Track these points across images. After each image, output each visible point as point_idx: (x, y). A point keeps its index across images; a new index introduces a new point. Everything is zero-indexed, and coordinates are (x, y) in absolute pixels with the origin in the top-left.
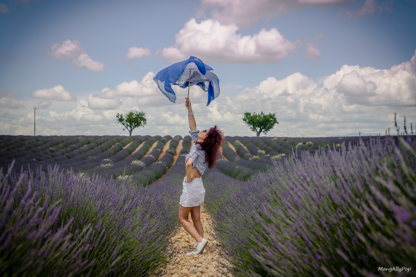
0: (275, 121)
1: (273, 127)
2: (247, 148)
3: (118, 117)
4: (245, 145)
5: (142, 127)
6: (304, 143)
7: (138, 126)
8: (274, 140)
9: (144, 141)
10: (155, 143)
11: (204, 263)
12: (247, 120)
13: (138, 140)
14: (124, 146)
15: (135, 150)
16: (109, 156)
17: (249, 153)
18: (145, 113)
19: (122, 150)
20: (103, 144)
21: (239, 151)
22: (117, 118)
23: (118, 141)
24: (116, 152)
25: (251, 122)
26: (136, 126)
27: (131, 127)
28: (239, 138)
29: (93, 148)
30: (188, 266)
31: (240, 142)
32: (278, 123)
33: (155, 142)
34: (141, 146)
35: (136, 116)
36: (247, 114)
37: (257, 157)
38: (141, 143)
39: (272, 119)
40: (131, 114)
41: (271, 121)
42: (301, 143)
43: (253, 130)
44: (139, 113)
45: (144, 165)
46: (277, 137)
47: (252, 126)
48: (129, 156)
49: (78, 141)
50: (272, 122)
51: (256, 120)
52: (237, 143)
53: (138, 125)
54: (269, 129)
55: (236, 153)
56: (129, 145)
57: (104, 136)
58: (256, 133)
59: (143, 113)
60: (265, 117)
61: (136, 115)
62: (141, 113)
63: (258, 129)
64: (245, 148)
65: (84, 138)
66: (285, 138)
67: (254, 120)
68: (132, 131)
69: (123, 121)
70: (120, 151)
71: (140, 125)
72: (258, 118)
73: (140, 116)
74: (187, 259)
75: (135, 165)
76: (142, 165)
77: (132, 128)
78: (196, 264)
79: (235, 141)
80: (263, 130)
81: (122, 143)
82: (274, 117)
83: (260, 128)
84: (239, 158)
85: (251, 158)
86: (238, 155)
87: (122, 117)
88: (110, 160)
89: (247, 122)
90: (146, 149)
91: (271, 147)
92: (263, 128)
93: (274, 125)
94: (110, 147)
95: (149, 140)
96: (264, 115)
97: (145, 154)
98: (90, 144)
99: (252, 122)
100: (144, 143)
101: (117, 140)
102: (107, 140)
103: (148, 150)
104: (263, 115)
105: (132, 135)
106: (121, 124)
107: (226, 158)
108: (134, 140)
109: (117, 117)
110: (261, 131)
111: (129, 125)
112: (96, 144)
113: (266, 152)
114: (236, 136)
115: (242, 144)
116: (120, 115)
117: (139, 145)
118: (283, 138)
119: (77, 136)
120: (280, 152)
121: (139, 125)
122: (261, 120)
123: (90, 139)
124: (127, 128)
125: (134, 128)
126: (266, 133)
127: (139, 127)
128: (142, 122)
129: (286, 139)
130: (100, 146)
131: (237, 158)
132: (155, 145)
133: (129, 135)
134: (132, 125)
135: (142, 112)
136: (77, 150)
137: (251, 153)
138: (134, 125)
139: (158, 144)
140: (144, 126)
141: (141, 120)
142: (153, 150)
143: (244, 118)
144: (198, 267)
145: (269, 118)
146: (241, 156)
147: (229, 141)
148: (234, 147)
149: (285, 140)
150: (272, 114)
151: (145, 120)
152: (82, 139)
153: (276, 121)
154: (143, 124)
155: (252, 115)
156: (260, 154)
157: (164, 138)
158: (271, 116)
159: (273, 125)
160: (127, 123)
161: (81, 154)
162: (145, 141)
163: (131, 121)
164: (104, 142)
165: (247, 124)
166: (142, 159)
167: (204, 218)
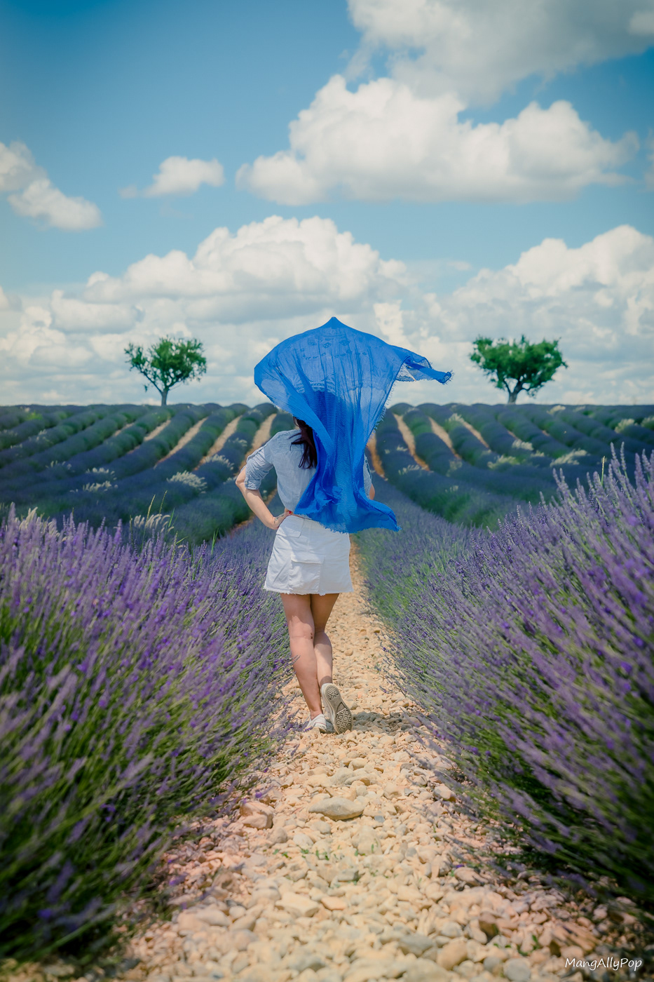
0: (558, 361)
1: (554, 377)
2: (483, 435)
3: (131, 355)
4: (476, 428)
5: (195, 380)
6: (639, 421)
7: (184, 378)
8: (557, 413)
9: (201, 419)
10: (230, 425)
11: (371, 756)
12: (483, 360)
13: (185, 415)
14: (148, 432)
15: (176, 443)
16: (106, 462)
17: (488, 449)
18: (202, 341)
19: (143, 444)
20: (89, 429)
21: (461, 445)
22: (128, 355)
23: (131, 420)
24: (126, 450)
25: (492, 364)
26: (178, 377)
27: (165, 381)
28: (461, 409)
29: (62, 440)
30: (329, 764)
31: (462, 421)
32: (566, 366)
33: (230, 421)
34: (194, 431)
35: (178, 352)
36: (482, 343)
37: (511, 460)
38: (193, 423)
39: (549, 356)
40: (165, 346)
41: (548, 360)
42: (630, 422)
43: (499, 386)
44: (186, 344)
45: (203, 485)
46: (562, 405)
47: (495, 376)
48: (162, 460)
49: (21, 421)
50: (550, 364)
51: (507, 357)
52: (455, 422)
53: (185, 375)
54: (543, 383)
55: (453, 451)
56: (159, 429)
57: (93, 407)
58: (507, 394)
59: (198, 343)
60: (530, 349)
61: (177, 348)
62: (193, 342)
63: (513, 383)
64: (477, 435)
65: (37, 413)
66: (587, 406)
67: (501, 358)
68: (169, 392)
69: (143, 364)
70: (137, 448)
71: (191, 375)
72: (511, 352)
73: (189, 351)
74: (324, 745)
75: (179, 485)
76: (195, 486)
77: (168, 384)
78: (349, 760)
79: (450, 415)
80: (526, 386)
81: (142, 425)
82: (555, 349)
83: (518, 379)
84: (461, 464)
85: (494, 462)
86: (457, 456)
87: (141, 354)
88: (110, 471)
89: (481, 364)
90: (206, 441)
91: (548, 432)
92: (525, 381)
93: (555, 372)
94: (109, 436)
95: (214, 416)
96: (527, 344)
97: (205, 454)
98: (55, 428)
99: (496, 365)
100: (200, 423)
101: (127, 416)
102: (100, 418)
103: (212, 444)
104: (524, 344)
105: (169, 402)
106: (139, 371)
107: (426, 463)
108: (173, 416)
109: (127, 352)
110: (519, 387)
111: (160, 375)
112: (71, 429)
113: (533, 446)
114: (452, 404)
115: (469, 423)
116: (136, 349)
117: (188, 429)
118: (581, 408)
119: (19, 407)
120: (572, 444)
121: (187, 376)
122: (520, 358)
123: (57, 415)
124: (154, 382)
125: (172, 384)
127: (188, 380)
128: (195, 366)
129: (587, 410)
130: (81, 434)
131: (456, 464)
132: (231, 428)
133: (159, 403)
134: (169, 374)
135: (196, 341)
136: (21, 445)
137: (493, 449)
138: (172, 375)
139: (239, 427)
140: (200, 377)
141: (192, 362)
142: (226, 444)
143: (472, 352)
144: (355, 768)
145: (540, 351)
146: (466, 457)
147: (434, 418)
148: (447, 431)
149: (586, 413)
150: (550, 340)
151: (202, 361)
152: (33, 414)
153: (560, 359)
154: (197, 372)
155: (494, 344)
156: (519, 453)
157: (255, 411)
158: (548, 348)
159: (551, 371)
160: (155, 369)
161: (30, 455)
162: (204, 420)
163: (165, 365)
164: (92, 424)
165: (483, 370)
166: (196, 469)
167: (368, 630)
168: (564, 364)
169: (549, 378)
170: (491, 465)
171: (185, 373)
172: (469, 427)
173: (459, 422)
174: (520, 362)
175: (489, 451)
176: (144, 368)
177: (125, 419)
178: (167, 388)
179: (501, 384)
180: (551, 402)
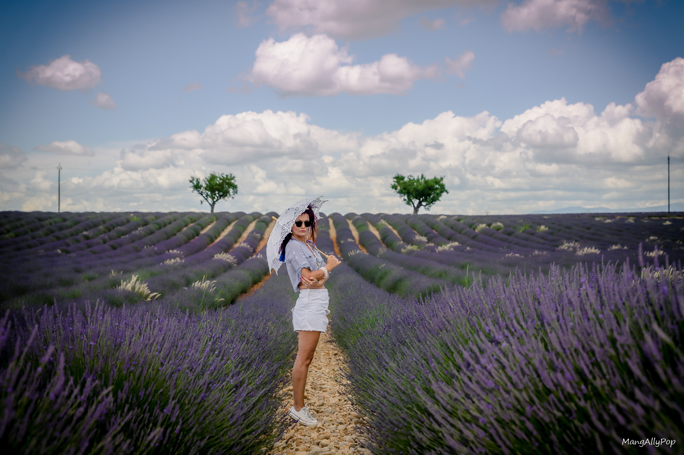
0: (443, 189)
1: (440, 198)
2: (399, 233)
3: (193, 183)
4: (395, 228)
5: (230, 198)
6: (489, 225)
7: (224, 197)
8: (441, 220)
9: (234, 221)
10: (251, 225)
12: (399, 188)
13: (224, 219)
14: (203, 228)
15: (219, 235)
16: (178, 246)
17: (401, 241)
19: (199, 236)
20: (168, 227)
21: (386, 239)
22: (191, 183)
23: (193, 221)
24: (189, 239)
25: (404, 191)
26: (221, 196)
27: (213, 198)
28: (386, 217)
29: (152, 233)
31: (386, 224)
32: (447, 193)
33: (251, 222)
34: (230, 228)
35: (221, 181)
36: (399, 178)
37: (414, 248)
38: (229, 223)
39: (437, 186)
40: (213, 177)
41: (437, 189)
42: (484, 226)
43: (408, 203)
44: (225, 177)
45: (234, 261)
46: (445, 215)
47: (406, 197)
48: (211, 245)
49: (128, 221)
50: (438, 191)
51: (413, 187)
52: (382, 224)
53: (225, 195)
54: (433, 202)
55: (381, 241)
56: (209, 227)
57: (171, 213)
58: (413, 208)
59: (232, 176)
60: (426, 182)
61: (220, 179)
62: (229, 176)
63: (416, 202)
64: (395, 232)
65: (137, 216)
66: (459, 216)
67: (409, 187)
68: (215, 205)
70: (197, 238)
71: (228, 195)
72: (415, 184)
73: (227, 181)
75: (220, 261)
76: (230, 261)
77: (215, 200)
79: (379, 221)
80: (424, 203)
81: (199, 225)
82: (441, 182)
83: (419, 199)
84: (385, 250)
85: (405, 248)
86: (383, 244)
87: (199, 182)
88: (180, 252)
89: (397, 191)
90: (237, 235)
91: (436, 231)
92: (423, 201)
93: (441, 195)
94: (179, 230)
95: (242, 219)
96: (425, 179)
97: (236, 242)
98: (148, 226)
99: (406, 191)
100: (233, 224)
101: (191, 219)
102: (175, 220)
103: (240, 236)
104: (423, 179)
105: (215, 211)
106: (198, 193)
107: (366, 249)
108: (217, 219)
109: (191, 181)
110: (420, 204)
111: (210, 195)
112: (157, 226)
113: (428, 239)
114: (381, 214)
115: (391, 225)
116: (196, 180)
117: (226, 227)
118: (456, 217)
119: (127, 213)
120: (450, 239)
121: (226, 196)
122: (420, 188)
123: (148, 218)
124: (206, 199)
125: (217, 200)
126: (429, 208)
127: (226, 198)
128: (231, 190)
129: (460, 218)
130: (163, 229)
131: (383, 250)
132: (252, 227)
133: (209, 211)
134: (215, 195)
136: (127, 236)
137: (404, 240)
138: (217, 195)
139: (256, 226)
140: (233, 196)
141: (229, 187)
142: (249, 236)
143: (393, 183)
145: (432, 184)
146: (389, 245)
147: (370, 222)
148: (378, 230)
149: (459, 220)
150: (438, 177)
151: (235, 187)
152: (135, 217)
154: (231, 193)
155: (406, 179)
156: (419, 243)
157: (265, 217)
158: (437, 181)
159: (439, 195)
160: (207, 192)
161: (133, 242)
162: (236, 221)
163: (213, 189)
164: (170, 223)
165: (399, 194)
166: (231, 251)
167: (330, 352)
168: (446, 191)
169: (438, 199)
170: (403, 251)
171: (225, 194)
172: (390, 227)
173: (385, 225)
174: (421, 189)
175: (402, 242)
176: (201, 190)
177: (190, 220)
178: (214, 203)
179: (409, 202)
180: (439, 213)
